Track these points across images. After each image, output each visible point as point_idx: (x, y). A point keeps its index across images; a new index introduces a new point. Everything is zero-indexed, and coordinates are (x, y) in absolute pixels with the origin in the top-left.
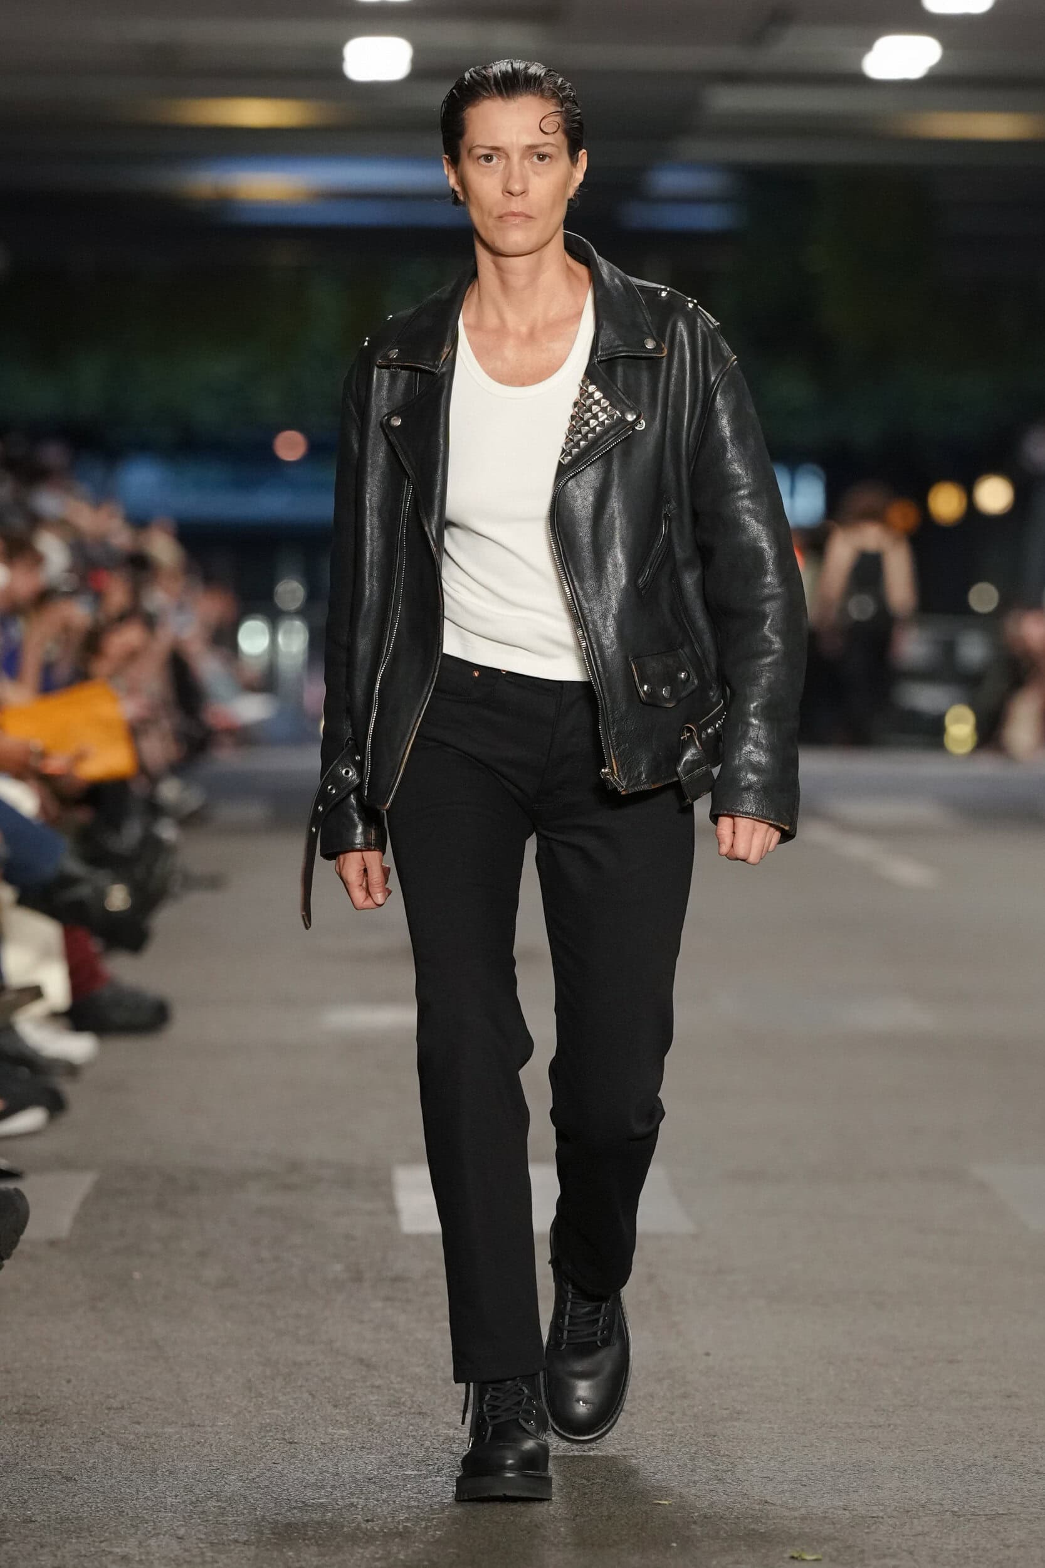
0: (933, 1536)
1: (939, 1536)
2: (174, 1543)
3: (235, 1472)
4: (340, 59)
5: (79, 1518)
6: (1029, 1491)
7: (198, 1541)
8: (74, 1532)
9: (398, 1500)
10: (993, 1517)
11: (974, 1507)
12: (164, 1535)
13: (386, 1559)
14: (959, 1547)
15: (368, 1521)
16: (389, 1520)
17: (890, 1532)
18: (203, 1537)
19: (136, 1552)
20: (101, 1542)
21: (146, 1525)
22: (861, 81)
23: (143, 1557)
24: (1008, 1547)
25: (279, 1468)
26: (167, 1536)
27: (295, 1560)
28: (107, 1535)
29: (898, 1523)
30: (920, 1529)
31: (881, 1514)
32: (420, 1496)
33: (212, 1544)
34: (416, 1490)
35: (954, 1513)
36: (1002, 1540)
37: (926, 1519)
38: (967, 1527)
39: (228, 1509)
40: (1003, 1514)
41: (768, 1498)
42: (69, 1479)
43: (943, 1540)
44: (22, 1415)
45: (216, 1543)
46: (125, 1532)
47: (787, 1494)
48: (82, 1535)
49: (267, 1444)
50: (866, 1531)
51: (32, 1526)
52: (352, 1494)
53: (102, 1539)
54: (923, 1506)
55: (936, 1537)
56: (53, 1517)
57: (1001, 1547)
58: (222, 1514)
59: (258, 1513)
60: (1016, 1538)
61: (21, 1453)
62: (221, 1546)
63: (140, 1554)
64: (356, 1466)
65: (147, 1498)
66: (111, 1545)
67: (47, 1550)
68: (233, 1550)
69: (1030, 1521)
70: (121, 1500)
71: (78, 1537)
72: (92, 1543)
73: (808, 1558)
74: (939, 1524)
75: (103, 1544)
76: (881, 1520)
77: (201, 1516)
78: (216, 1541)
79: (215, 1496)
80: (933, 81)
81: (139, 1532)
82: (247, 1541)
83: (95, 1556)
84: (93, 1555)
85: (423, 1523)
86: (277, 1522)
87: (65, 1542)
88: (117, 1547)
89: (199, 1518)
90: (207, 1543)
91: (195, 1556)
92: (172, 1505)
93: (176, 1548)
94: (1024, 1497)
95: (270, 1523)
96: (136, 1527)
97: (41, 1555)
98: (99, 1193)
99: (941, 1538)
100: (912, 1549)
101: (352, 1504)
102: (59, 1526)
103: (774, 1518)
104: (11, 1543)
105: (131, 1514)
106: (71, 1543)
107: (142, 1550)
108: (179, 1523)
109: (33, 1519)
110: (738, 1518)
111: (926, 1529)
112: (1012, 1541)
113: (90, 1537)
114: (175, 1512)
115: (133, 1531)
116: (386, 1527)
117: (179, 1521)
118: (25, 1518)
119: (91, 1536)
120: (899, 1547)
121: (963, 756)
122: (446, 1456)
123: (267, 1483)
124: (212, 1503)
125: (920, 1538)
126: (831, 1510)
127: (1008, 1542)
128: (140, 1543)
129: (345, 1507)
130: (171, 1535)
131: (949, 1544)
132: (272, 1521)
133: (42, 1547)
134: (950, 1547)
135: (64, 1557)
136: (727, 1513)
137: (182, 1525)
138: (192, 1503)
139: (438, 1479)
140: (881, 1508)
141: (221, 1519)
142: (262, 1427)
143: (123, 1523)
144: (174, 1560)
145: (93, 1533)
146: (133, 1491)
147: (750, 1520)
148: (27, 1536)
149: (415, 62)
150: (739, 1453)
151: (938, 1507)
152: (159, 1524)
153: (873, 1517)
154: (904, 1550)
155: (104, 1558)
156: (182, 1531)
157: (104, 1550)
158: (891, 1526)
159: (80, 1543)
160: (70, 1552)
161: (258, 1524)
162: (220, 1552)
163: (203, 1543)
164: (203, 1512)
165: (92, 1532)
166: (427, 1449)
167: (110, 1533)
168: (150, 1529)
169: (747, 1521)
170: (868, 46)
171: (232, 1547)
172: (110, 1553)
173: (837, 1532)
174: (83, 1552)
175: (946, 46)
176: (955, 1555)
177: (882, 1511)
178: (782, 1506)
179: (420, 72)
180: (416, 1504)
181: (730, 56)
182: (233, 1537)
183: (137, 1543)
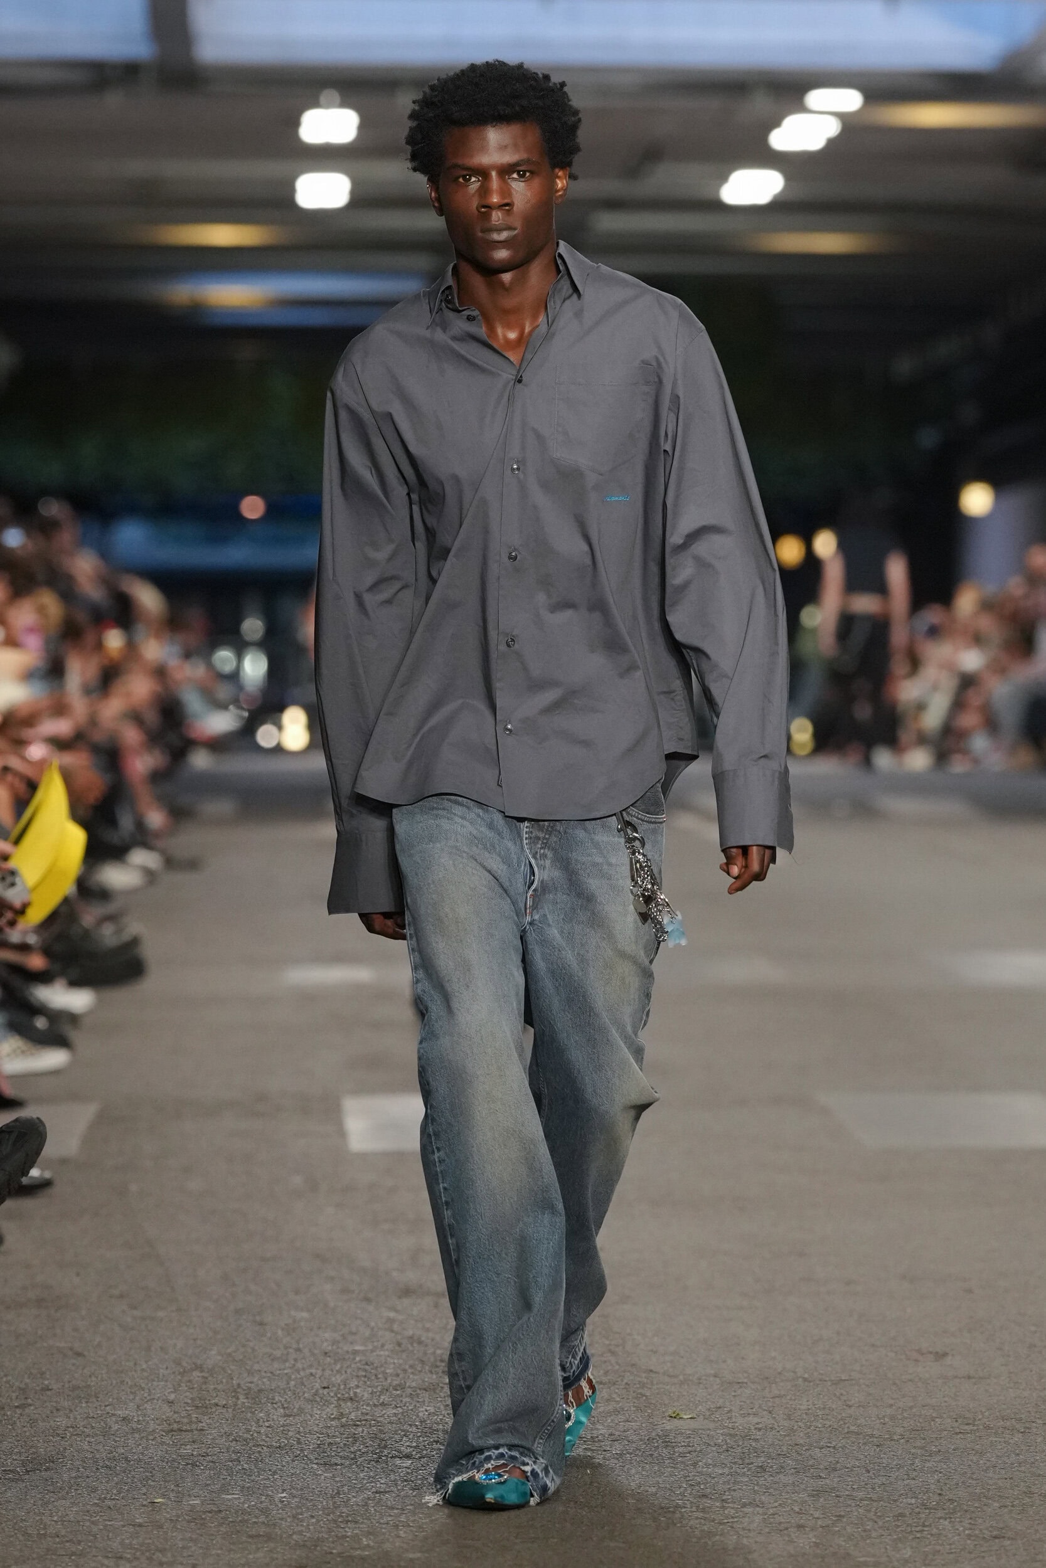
0: (788, 1398)
1: (793, 1398)
2: (166, 1407)
3: (215, 1348)
4: (292, 191)
5: (89, 1386)
6: (866, 1360)
7: (185, 1405)
8: (83, 1398)
9: (349, 1371)
10: (838, 1382)
11: (822, 1374)
12: (158, 1400)
13: (339, 1419)
14: (809, 1407)
15: (324, 1388)
16: (342, 1387)
17: (753, 1395)
18: (189, 1401)
19: (135, 1414)
20: (106, 1406)
21: (142, 1392)
22: (719, 206)
23: (141, 1418)
24: (850, 1407)
25: (251, 1344)
26: (160, 1401)
27: (265, 1420)
28: (110, 1400)
29: (759, 1388)
30: (777, 1392)
31: (745, 1381)
32: (367, 1367)
33: (197, 1407)
34: (364, 1362)
35: (805, 1380)
36: (845, 1401)
37: (782, 1384)
38: (816, 1390)
39: (210, 1378)
40: (845, 1380)
41: (652, 1368)
42: (79, 1354)
43: (796, 1401)
44: (40, 1302)
45: (201, 1407)
46: (125, 1399)
47: (669, 1364)
48: (90, 1401)
49: (240, 1326)
50: (733, 1394)
51: (49, 1393)
52: (311, 1366)
53: (107, 1403)
54: (780, 1373)
55: (791, 1399)
56: (67, 1386)
57: (845, 1407)
58: (205, 1383)
59: (234, 1382)
60: (857, 1399)
61: (40, 1332)
62: (204, 1409)
63: (138, 1416)
64: (314, 1343)
65: (143, 1370)
66: (114, 1409)
67: (61, 1413)
68: (215, 1412)
69: (867, 1386)
70: (122, 1372)
71: (87, 1402)
72: (99, 1407)
73: (685, 1417)
74: (793, 1389)
75: (108, 1408)
76: (745, 1385)
77: (188, 1384)
78: (200, 1405)
79: (200, 1368)
80: (777, 206)
81: (137, 1398)
82: (225, 1404)
83: (101, 1418)
84: (100, 1417)
85: (370, 1389)
86: (249, 1388)
87: (77, 1406)
88: (119, 1410)
89: (186, 1386)
90: (193, 1406)
91: (183, 1417)
92: (164, 1376)
93: (167, 1411)
94: (862, 1366)
95: (244, 1390)
96: (134, 1393)
97: (57, 1417)
98: (103, 1119)
99: (795, 1400)
100: (771, 1409)
101: (311, 1374)
102: (71, 1393)
103: (657, 1384)
104: (32, 1408)
105: (130, 1383)
106: (81, 1407)
107: (139, 1413)
108: (170, 1390)
109: (50, 1387)
110: (629, 1385)
111: (783, 1393)
112: (853, 1402)
113: (97, 1403)
114: (166, 1381)
115: (131, 1397)
116: (339, 1393)
117: (169, 1388)
118: (43, 1386)
119: (97, 1401)
120: (760, 1407)
121: (802, 756)
122: (387, 1333)
123: (241, 1357)
124: (196, 1373)
125: (777, 1399)
126: (704, 1378)
127: (849, 1403)
128: (138, 1407)
129: (305, 1376)
130: (163, 1400)
131: (801, 1405)
132: (246, 1388)
133: (58, 1410)
134: (802, 1407)
135: (75, 1418)
136: (619, 1380)
137: (172, 1392)
138: (180, 1373)
139: (382, 1353)
140: (745, 1375)
141: (204, 1387)
142: (238, 1312)
143: (123, 1390)
144: (166, 1421)
145: (99, 1399)
146: (131, 1364)
147: (638, 1386)
148: (45, 1402)
149: (353, 193)
150: (628, 1331)
151: (792, 1374)
152: (153, 1391)
153: (739, 1383)
154: (765, 1410)
155: (109, 1420)
156: (172, 1397)
157: (108, 1413)
158: (754, 1389)
159: (89, 1407)
160: (81, 1414)
161: (235, 1391)
162: (203, 1414)
163: (189, 1407)
164: (190, 1381)
165: (98, 1397)
166: (372, 1329)
167: (113, 1399)
168: (146, 1395)
169: (635, 1386)
170: (724, 178)
171: (214, 1410)
172: (113, 1415)
173: (710, 1395)
174: (92, 1415)
175: (788, 178)
176: (806, 1414)
177: (745, 1378)
178: (664, 1374)
179: (358, 201)
180: (364, 1374)
181: (612, 187)
182: (214, 1401)
183: (136, 1406)
